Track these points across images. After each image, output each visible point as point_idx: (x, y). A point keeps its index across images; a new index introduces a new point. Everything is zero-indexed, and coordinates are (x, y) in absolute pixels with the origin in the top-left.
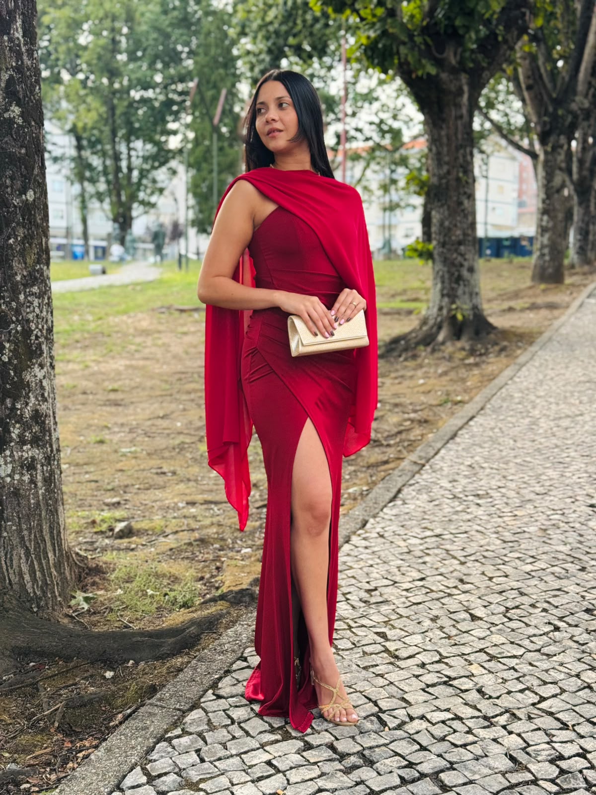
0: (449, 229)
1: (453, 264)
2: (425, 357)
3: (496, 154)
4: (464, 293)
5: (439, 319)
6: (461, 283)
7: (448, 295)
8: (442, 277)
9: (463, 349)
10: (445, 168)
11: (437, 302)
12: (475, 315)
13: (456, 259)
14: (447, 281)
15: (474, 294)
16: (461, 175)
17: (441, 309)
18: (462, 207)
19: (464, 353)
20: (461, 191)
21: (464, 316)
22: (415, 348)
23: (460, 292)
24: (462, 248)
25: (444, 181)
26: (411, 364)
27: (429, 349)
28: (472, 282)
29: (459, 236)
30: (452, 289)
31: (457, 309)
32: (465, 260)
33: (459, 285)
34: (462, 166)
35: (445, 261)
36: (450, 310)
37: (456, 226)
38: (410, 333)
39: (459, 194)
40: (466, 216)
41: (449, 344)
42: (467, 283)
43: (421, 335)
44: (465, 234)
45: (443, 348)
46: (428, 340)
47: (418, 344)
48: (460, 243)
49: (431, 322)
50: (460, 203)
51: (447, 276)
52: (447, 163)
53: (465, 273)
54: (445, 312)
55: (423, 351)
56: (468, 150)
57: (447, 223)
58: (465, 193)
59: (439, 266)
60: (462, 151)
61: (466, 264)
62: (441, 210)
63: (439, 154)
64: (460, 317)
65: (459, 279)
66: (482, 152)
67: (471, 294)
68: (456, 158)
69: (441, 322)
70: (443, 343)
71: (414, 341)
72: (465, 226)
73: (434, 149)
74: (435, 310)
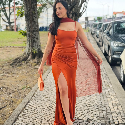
0: (31, 27)
1: (32, 37)
2: (24, 65)
3: (49, 8)
4: (36, 45)
5: (29, 53)
6: (35, 42)
7: (31, 46)
8: (29, 41)
9: (35, 62)
10: (29, 9)
11: (28, 48)
12: (39, 51)
13: (33, 36)
14: (30, 42)
15: (38, 45)
16: (33, 11)
17: (29, 50)
18: (34, 21)
19: (35, 64)
20: (33, 16)
21: (36, 52)
22: (22, 62)
23: (34, 45)
24: (34, 32)
25: (28, 13)
26: (19, 68)
27: (25, 62)
28: (38, 42)
29: (33, 29)
30: (32, 44)
31: (34, 50)
32: (36, 36)
33: (34, 43)
34: (33, 9)
35: (30, 36)
36: (32, 50)
37: (32, 26)
38: (21, 56)
39: (33, 17)
40: (35, 23)
41: (31, 60)
42: (36, 42)
43: (24, 57)
44: (35, 28)
45: (29, 62)
46: (25, 59)
47: (22, 60)
48: (34, 31)
49: (27, 54)
50: (34, 19)
51: (30, 40)
52: (29, 8)
53: (36, 40)
54: (30, 51)
55: (24, 63)
56: (35, 4)
57: (30, 25)
58: (35, 16)
59: (28, 37)
60: (33, 4)
61: (36, 37)
62: (28, 21)
63: (26, 5)
64: (34, 52)
65: (34, 41)
66: (46, 8)
67: (38, 46)
68: (32, 6)
69: (29, 54)
70: (30, 60)
71: (22, 59)
72: (35, 26)
73: (25, 3)
74: (28, 50)
